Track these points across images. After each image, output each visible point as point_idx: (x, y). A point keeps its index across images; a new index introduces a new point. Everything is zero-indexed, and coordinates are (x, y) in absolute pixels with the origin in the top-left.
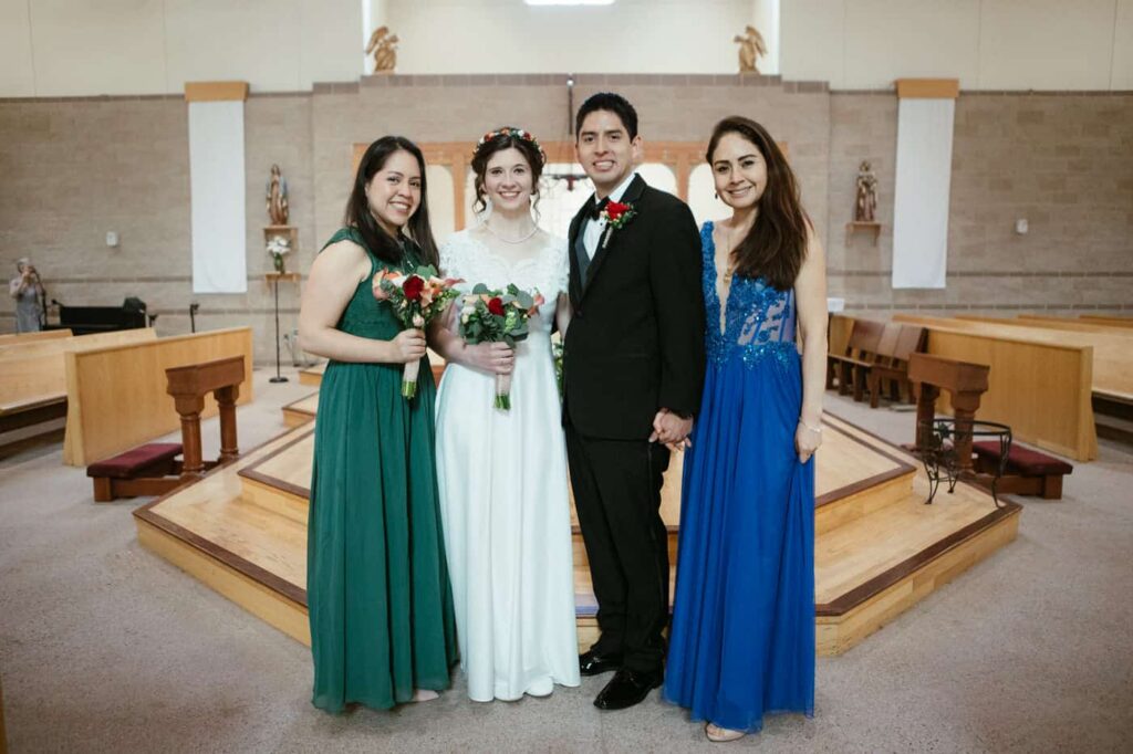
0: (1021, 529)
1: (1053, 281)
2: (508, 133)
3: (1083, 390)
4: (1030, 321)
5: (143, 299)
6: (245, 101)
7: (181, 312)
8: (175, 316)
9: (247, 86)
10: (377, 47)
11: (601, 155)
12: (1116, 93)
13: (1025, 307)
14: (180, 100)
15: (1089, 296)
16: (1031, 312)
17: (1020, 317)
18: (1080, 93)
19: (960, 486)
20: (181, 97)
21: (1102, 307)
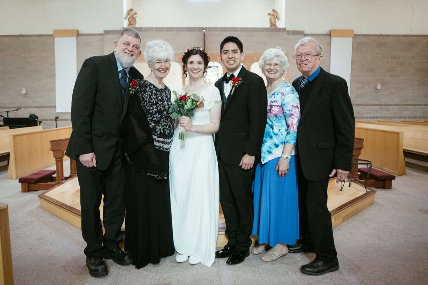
0: (376, 200)
1: (390, 107)
2: (197, 49)
3: (400, 149)
4: (382, 123)
5: (37, 115)
6: (77, 37)
7: (51, 120)
8: (49, 122)
9: (78, 31)
10: (129, 16)
11: (231, 59)
12: (414, 36)
13: (380, 118)
14: (51, 36)
15: (405, 113)
16: (382, 120)
17: (378, 121)
18: (400, 36)
19: (353, 184)
20: (52, 35)
21: (409, 118)
